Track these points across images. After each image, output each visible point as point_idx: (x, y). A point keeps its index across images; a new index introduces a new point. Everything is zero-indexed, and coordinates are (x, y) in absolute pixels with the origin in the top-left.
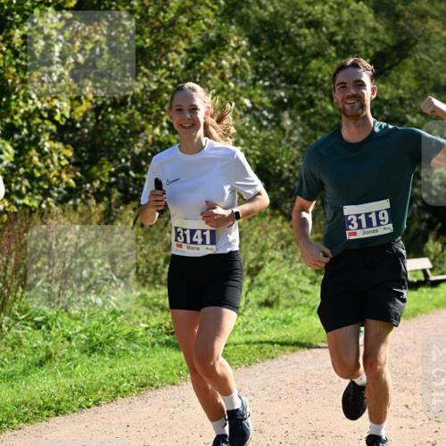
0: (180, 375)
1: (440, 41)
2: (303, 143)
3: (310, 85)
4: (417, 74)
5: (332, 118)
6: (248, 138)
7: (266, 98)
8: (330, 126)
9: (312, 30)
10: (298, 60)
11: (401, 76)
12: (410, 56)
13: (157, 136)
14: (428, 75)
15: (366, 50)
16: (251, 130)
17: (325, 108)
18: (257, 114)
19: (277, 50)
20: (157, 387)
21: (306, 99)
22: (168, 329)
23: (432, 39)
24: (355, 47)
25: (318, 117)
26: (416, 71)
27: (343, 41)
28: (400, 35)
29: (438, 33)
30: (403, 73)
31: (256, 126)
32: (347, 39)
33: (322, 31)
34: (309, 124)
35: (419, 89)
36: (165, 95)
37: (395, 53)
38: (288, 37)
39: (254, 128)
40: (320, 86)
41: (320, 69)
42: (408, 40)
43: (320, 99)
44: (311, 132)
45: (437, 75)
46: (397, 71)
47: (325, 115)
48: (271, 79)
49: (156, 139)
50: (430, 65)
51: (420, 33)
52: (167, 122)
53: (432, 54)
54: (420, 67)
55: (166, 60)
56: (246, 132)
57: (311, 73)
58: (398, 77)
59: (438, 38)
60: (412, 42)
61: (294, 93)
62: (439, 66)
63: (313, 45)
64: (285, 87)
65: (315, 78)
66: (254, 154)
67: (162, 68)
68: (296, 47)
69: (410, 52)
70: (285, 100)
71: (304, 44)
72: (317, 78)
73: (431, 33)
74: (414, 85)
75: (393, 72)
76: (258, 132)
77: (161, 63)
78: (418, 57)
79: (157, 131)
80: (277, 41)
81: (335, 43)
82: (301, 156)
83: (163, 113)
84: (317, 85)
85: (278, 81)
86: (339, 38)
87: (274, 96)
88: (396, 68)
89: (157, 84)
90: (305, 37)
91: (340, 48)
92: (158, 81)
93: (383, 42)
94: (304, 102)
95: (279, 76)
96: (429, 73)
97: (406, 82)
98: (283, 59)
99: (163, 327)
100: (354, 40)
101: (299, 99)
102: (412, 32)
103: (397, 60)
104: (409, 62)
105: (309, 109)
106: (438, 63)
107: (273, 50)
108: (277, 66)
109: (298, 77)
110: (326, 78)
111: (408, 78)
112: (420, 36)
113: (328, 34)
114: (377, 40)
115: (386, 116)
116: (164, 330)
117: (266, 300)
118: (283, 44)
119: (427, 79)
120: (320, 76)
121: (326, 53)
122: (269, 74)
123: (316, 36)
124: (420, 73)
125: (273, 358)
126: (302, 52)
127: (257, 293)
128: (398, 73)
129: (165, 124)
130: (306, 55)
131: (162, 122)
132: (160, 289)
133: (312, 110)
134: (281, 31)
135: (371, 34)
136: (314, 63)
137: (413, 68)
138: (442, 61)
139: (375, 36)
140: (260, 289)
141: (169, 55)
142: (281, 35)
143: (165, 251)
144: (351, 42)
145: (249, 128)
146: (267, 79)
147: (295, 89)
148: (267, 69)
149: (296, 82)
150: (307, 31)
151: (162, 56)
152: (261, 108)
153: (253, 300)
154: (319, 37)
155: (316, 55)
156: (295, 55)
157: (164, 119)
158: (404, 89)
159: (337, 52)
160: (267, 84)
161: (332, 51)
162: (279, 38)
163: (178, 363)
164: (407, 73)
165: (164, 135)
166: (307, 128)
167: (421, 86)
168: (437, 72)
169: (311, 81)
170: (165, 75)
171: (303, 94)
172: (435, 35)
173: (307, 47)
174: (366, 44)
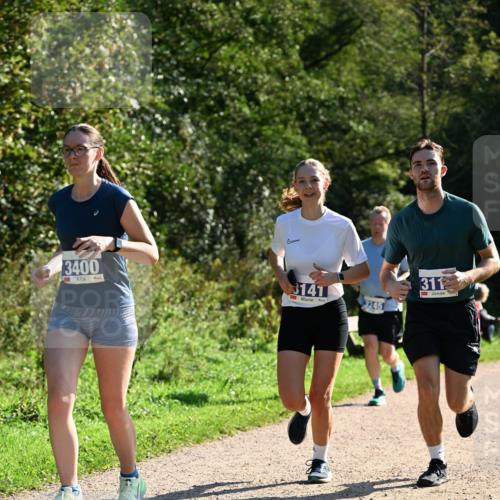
0: (41, 476)
1: (394, 23)
2: (210, 158)
3: (219, 79)
4: (363, 66)
5: (249, 125)
6: (134, 151)
7: (160, 97)
8: (246, 136)
9: (221, 5)
10: (203, 47)
11: (342, 68)
12: (354, 42)
13: (10, 147)
14: (378, 68)
15: (295, 33)
16: (140, 140)
17: (240, 110)
18: (147, 118)
19: (174, 32)
20: (10, 493)
21: (214, 99)
22: (25, 414)
23: (383, 19)
24: (280, 29)
25: (230, 123)
26: (362, 62)
27: (264, 21)
28: (341, 14)
29: (391, 12)
30: (344, 64)
31: (146, 135)
32: (269, 17)
33: (235, 7)
34: (218, 132)
35: (366, 86)
36: (21, 91)
37: (334, 38)
38: (188, 13)
39: (143, 137)
40: (233, 81)
41: (232, 58)
42: (350, 20)
43: (233, 99)
44: (220, 143)
45: (390, 68)
46: (336, 62)
47: (239, 120)
48: (166, 71)
49: (8, 151)
50: (381, 54)
51: (367, 11)
52: (24, 128)
53: (383, 40)
54: (368, 56)
55: (21, 44)
56: (133, 142)
57: (220, 64)
58: (338, 70)
59: (390, 18)
60: (357, 22)
61: (198, 90)
62: (392, 57)
63: (223, 26)
64: (185, 82)
65: (226, 71)
66: (143, 173)
67: (16, 55)
68: (200, 28)
69: (353, 37)
70: (186, 100)
71: (210, 24)
72: (229, 69)
73: (382, 12)
74: (359, 81)
75: (331, 63)
76: (148, 142)
77: (14, 48)
78: (364, 44)
79: (10, 140)
80: (174, 19)
81: (253, 23)
82: (207, 175)
83: (18, 116)
84: (228, 80)
85: (175, 73)
86: (258, 16)
87: (170, 93)
88: (335, 57)
89: (10, 76)
90: (212, 15)
91: (259, 30)
92: (11, 72)
93: (317, 22)
94: (212, 103)
95: (177, 67)
96: (380, 65)
97: (350, 77)
98: (182, 43)
99: (18, 410)
100: (278, 19)
101: (204, 99)
102: (356, 10)
103: (337, 47)
104: (353, 50)
105: (218, 112)
106: (391, 52)
107: (168, 32)
108: (174, 53)
109: (202, 68)
110: (241, 71)
111: (351, 71)
112: (366, 15)
113: (242, 12)
114: (309, 20)
115: (323, 122)
116: (20, 414)
117: (161, 372)
118: (182, 24)
119: (377, 73)
120: (233, 67)
121: (241, 36)
122: (163, 63)
123: (227, 13)
124: (368, 66)
125: (170, 451)
126: (209, 35)
127: (149, 363)
128: (338, 65)
129: (20, 131)
130: (214, 39)
131: (16, 128)
132: (14, 358)
133: (222, 114)
134: (179, 6)
135: (301, 12)
136: (224, 50)
137: (358, 59)
138: (397, 49)
139: (307, 14)
140: (153, 357)
141: (27, 37)
142: (179, 11)
143: (20, 305)
144: (275, 22)
145: (137, 137)
146: (160, 70)
147: (198, 84)
148: (160, 58)
149: (199, 76)
150: (214, 7)
151: (17, 38)
152: (153, 110)
153: (142, 373)
154: (231, 15)
155: (227, 40)
156: (198, 39)
157: (20, 125)
158: (345, 87)
159: (255, 35)
160: (160, 77)
161: (248, 33)
162: (177, 16)
163: (40, 460)
164: (350, 65)
165: (19, 146)
166: (216, 137)
167: (369, 83)
168: (389, 64)
169: (220, 74)
170: (21, 65)
171: (209, 91)
172: (387, 14)
173: (214, 27)
174: (295, 25)
